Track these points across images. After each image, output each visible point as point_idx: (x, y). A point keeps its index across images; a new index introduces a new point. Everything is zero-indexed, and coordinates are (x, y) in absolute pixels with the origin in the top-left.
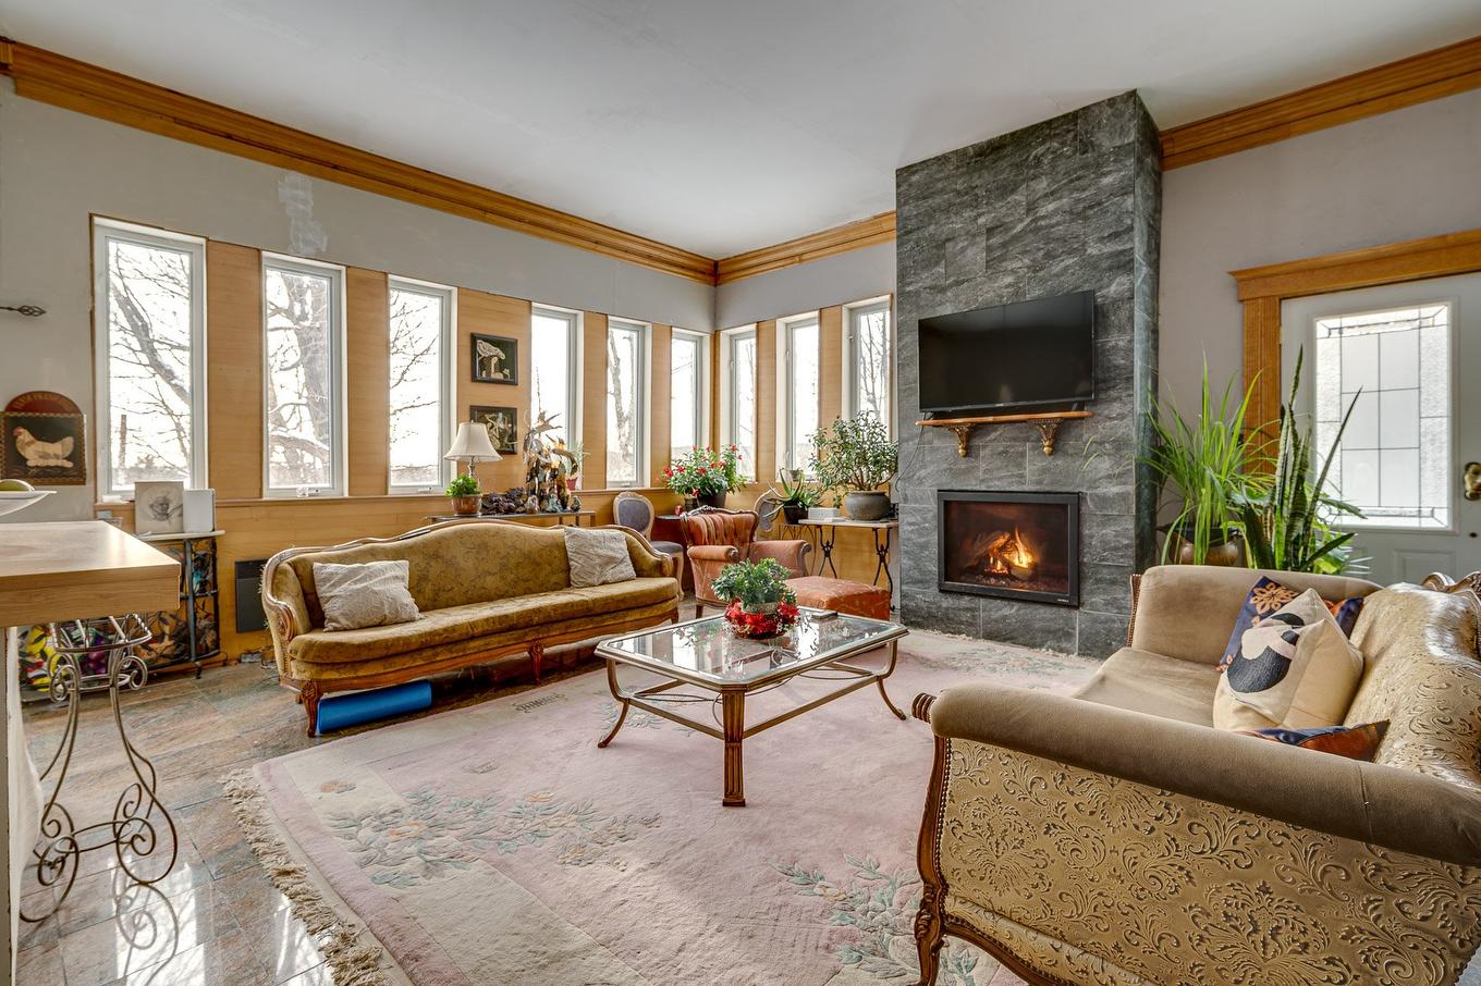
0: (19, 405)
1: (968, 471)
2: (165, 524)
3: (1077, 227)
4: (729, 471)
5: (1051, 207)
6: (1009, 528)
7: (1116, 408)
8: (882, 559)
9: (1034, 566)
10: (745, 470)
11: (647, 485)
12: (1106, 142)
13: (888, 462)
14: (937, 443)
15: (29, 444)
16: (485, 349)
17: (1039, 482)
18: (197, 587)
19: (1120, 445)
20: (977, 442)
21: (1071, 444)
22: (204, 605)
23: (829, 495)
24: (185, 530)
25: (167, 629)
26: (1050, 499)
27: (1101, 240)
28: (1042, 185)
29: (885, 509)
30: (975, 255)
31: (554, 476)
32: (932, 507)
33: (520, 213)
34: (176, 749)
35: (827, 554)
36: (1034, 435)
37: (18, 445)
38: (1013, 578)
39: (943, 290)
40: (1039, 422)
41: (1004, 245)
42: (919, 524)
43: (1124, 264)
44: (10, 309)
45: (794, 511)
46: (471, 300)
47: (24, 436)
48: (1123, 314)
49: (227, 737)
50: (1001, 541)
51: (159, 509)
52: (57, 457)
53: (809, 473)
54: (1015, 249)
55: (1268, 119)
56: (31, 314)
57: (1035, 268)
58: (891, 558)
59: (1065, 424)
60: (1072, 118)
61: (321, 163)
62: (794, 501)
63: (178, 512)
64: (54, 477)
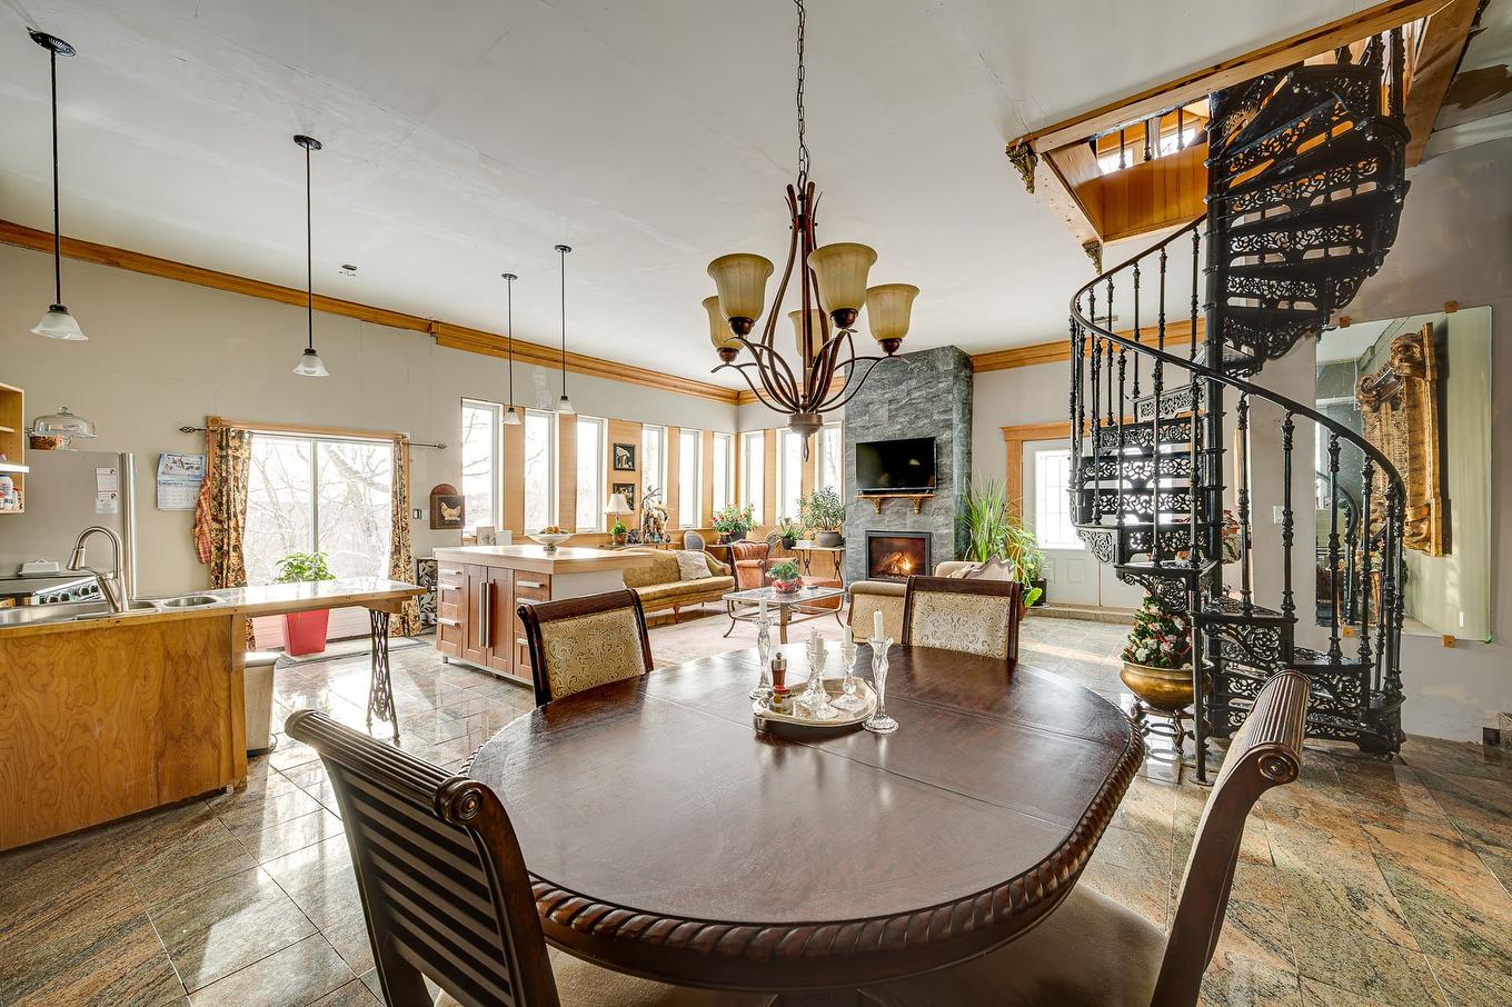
0: (437, 491)
1: (880, 521)
3: (928, 405)
4: (748, 517)
5: (917, 394)
6: (902, 551)
7: (946, 493)
8: (837, 568)
9: (912, 569)
10: (757, 518)
11: (700, 527)
12: (942, 368)
13: (840, 515)
14: (865, 506)
15: (445, 510)
16: (620, 451)
17: (913, 527)
19: (948, 510)
20: (884, 507)
21: (926, 508)
23: (808, 533)
26: (918, 536)
27: (939, 413)
28: (914, 383)
29: (839, 541)
30: (883, 413)
31: (655, 523)
32: (863, 540)
33: (637, 374)
35: (807, 566)
36: (910, 505)
37: (442, 511)
38: (902, 575)
39: (868, 428)
40: (912, 499)
41: (897, 410)
42: (856, 549)
43: (949, 425)
44: (434, 446)
45: (789, 543)
46: (615, 425)
47: (444, 506)
48: (949, 449)
50: (898, 557)
51: (486, 540)
52: (454, 515)
53: (795, 520)
54: (902, 413)
55: (1015, 357)
56: (442, 448)
57: (911, 422)
58: (842, 568)
59: (923, 499)
60: (927, 353)
61: (549, 360)
62: (788, 537)
63: (493, 541)
64: (453, 525)
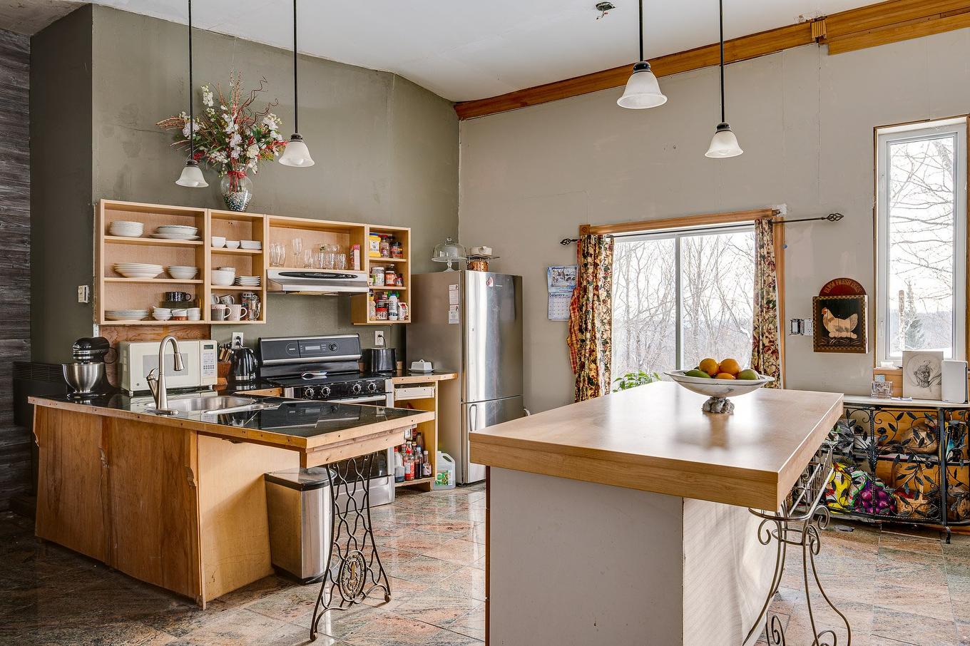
0: (827, 291)
2: (926, 390)
15: (830, 320)
18: (950, 455)
22: (955, 473)
24: (944, 399)
25: (921, 488)
34: (896, 608)
37: (824, 321)
44: (823, 219)
47: (828, 314)
49: (943, 618)
51: (921, 376)
52: (847, 330)
56: (835, 219)
63: (937, 381)
64: (845, 346)
